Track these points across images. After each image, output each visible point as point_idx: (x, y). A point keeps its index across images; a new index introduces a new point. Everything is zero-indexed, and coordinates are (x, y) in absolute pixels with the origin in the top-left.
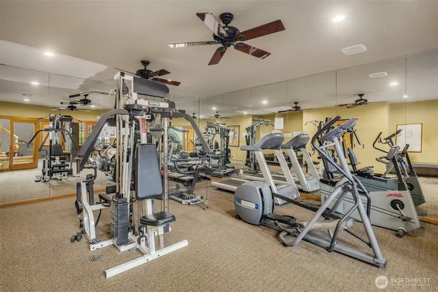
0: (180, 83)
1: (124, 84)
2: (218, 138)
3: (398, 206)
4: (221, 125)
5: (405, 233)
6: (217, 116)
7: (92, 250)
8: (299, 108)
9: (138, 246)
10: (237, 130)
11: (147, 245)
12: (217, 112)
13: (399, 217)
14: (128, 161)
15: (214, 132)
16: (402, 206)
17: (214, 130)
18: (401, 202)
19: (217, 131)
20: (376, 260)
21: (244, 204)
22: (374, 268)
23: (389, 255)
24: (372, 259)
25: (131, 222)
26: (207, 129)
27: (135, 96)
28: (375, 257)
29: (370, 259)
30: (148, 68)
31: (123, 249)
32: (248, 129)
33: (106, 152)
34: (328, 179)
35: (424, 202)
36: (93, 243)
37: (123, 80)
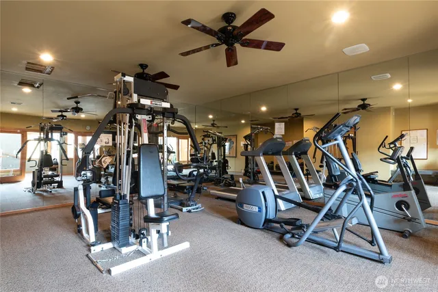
0: (179, 87)
1: (125, 85)
2: (214, 149)
3: (403, 207)
4: (218, 134)
5: (411, 235)
6: (213, 125)
7: (92, 252)
8: (300, 114)
9: (140, 248)
10: (234, 140)
11: (149, 246)
12: (214, 121)
13: (404, 218)
14: (127, 164)
15: (211, 142)
16: (408, 207)
17: (211, 139)
18: (407, 203)
19: (214, 141)
20: (381, 256)
21: (246, 208)
22: (380, 265)
23: (395, 253)
24: (378, 255)
25: (131, 225)
26: (203, 139)
27: (135, 98)
28: (381, 253)
29: (376, 256)
30: (146, 71)
31: (125, 250)
32: (246, 138)
33: (100, 161)
34: (332, 183)
35: (430, 206)
36: (93, 245)
37: (124, 81)
